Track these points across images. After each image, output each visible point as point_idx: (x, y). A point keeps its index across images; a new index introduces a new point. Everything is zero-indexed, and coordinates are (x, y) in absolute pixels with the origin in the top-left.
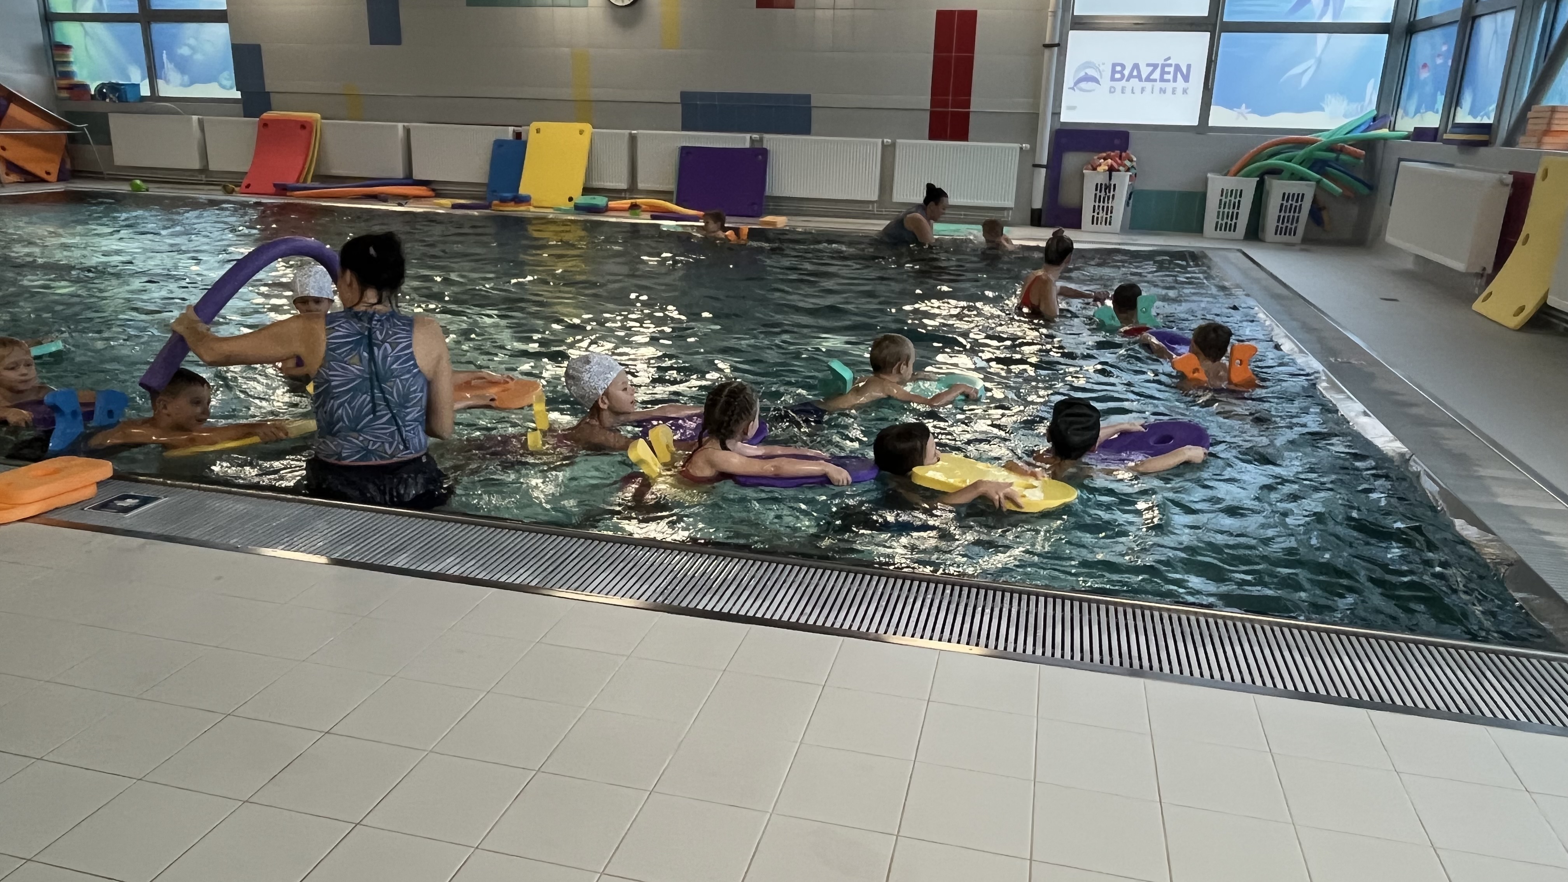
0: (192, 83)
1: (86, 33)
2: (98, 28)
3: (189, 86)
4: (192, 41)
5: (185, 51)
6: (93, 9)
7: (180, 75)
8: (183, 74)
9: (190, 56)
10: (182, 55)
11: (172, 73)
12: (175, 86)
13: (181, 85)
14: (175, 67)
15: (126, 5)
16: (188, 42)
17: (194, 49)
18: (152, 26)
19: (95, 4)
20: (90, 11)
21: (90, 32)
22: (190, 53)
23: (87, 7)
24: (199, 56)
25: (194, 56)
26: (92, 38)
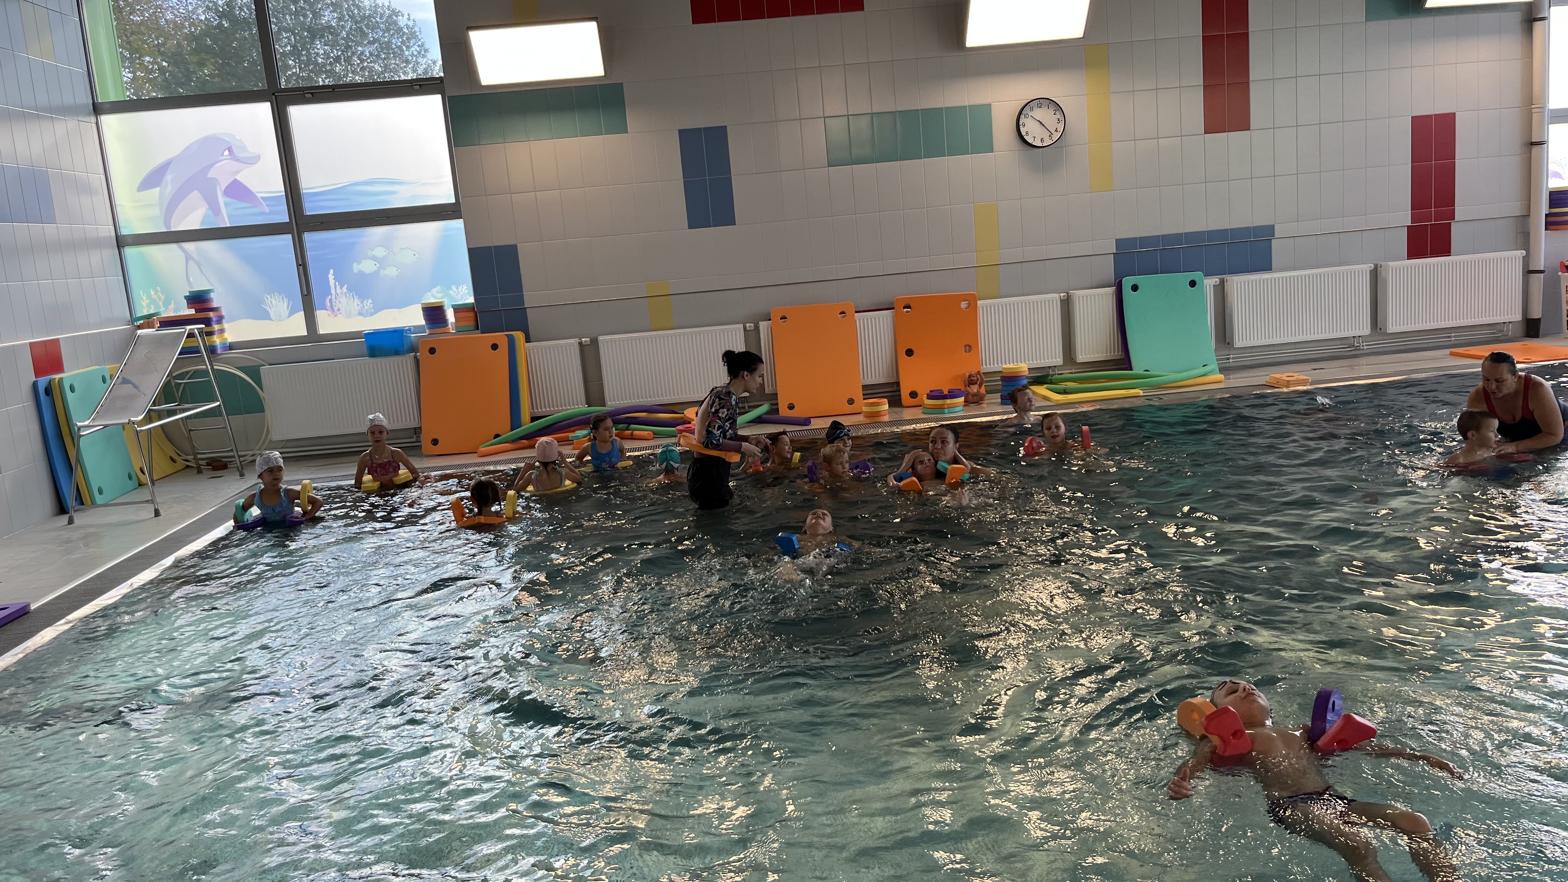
0: (377, 309)
1: (188, 257)
2: (210, 247)
3: (371, 315)
4: (380, 252)
5: (367, 266)
6: (202, 223)
7: (357, 301)
8: (362, 297)
9: (376, 273)
10: (361, 273)
11: (343, 300)
12: (349, 316)
13: (360, 314)
14: (349, 289)
15: (264, 213)
16: (370, 253)
17: (382, 262)
18: (309, 238)
19: (205, 217)
20: (197, 227)
21: (195, 256)
22: (375, 268)
23: (193, 222)
24: (391, 272)
25: (382, 272)
26: (198, 264)
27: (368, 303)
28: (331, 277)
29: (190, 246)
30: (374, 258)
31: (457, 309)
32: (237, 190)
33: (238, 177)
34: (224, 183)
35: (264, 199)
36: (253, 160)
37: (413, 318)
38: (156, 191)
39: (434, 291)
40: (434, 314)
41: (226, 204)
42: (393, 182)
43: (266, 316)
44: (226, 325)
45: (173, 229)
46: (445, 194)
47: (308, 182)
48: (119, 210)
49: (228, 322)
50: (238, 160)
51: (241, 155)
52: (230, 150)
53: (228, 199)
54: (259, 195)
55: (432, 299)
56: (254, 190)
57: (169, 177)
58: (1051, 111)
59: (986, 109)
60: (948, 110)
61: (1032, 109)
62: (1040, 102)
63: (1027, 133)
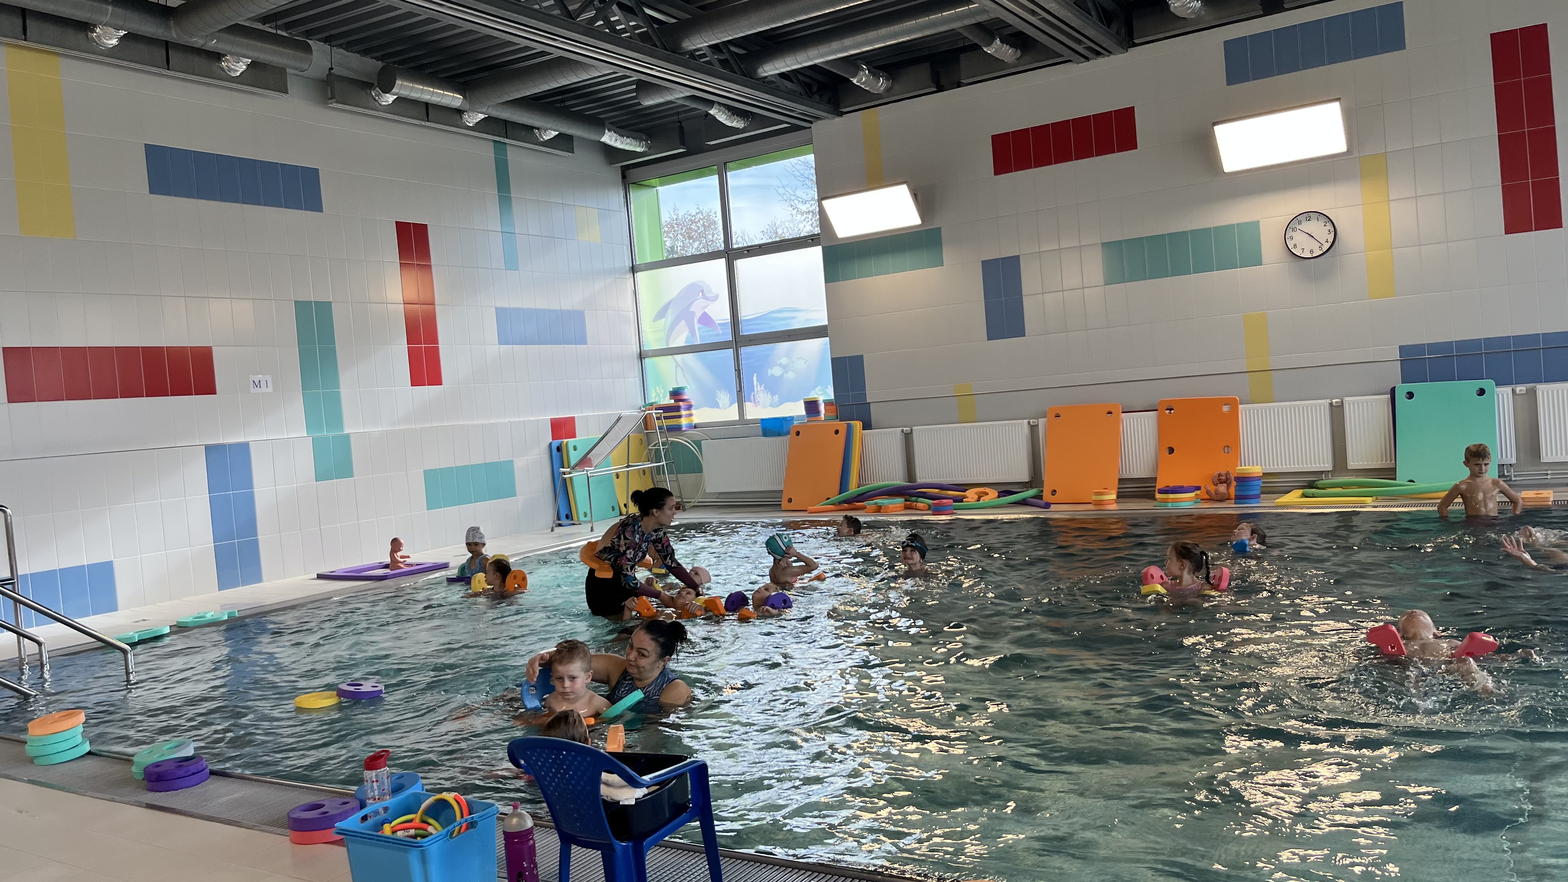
0: (781, 402)
1: (677, 365)
2: (688, 358)
3: (778, 406)
4: (784, 361)
5: (776, 371)
6: (686, 342)
7: (769, 396)
8: (773, 394)
9: (782, 376)
10: (773, 375)
11: (761, 395)
12: (764, 407)
13: (771, 405)
14: (765, 388)
15: (719, 335)
16: (779, 362)
17: (785, 367)
18: (743, 350)
19: (688, 337)
20: (683, 344)
21: (681, 364)
22: (781, 373)
23: (680, 341)
24: (791, 375)
25: (785, 375)
26: (682, 370)
27: (776, 397)
28: (755, 378)
29: (679, 357)
30: (781, 365)
31: (827, 403)
32: (706, 320)
33: (706, 310)
34: (698, 315)
35: (719, 324)
36: (715, 298)
37: (798, 410)
38: (663, 320)
39: (817, 389)
40: (812, 406)
41: (699, 329)
42: (795, 310)
43: (715, 405)
44: (693, 411)
45: (671, 346)
46: (821, 318)
47: (745, 312)
48: (643, 335)
49: (696, 409)
50: (706, 298)
51: (708, 295)
52: (702, 291)
53: (700, 326)
54: (717, 322)
55: (812, 396)
56: (714, 318)
57: (670, 312)
58: (1321, 223)
59: (1255, 226)
60: (1217, 229)
61: (1300, 223)
62: (1308, 215)
63: (1295, 246)
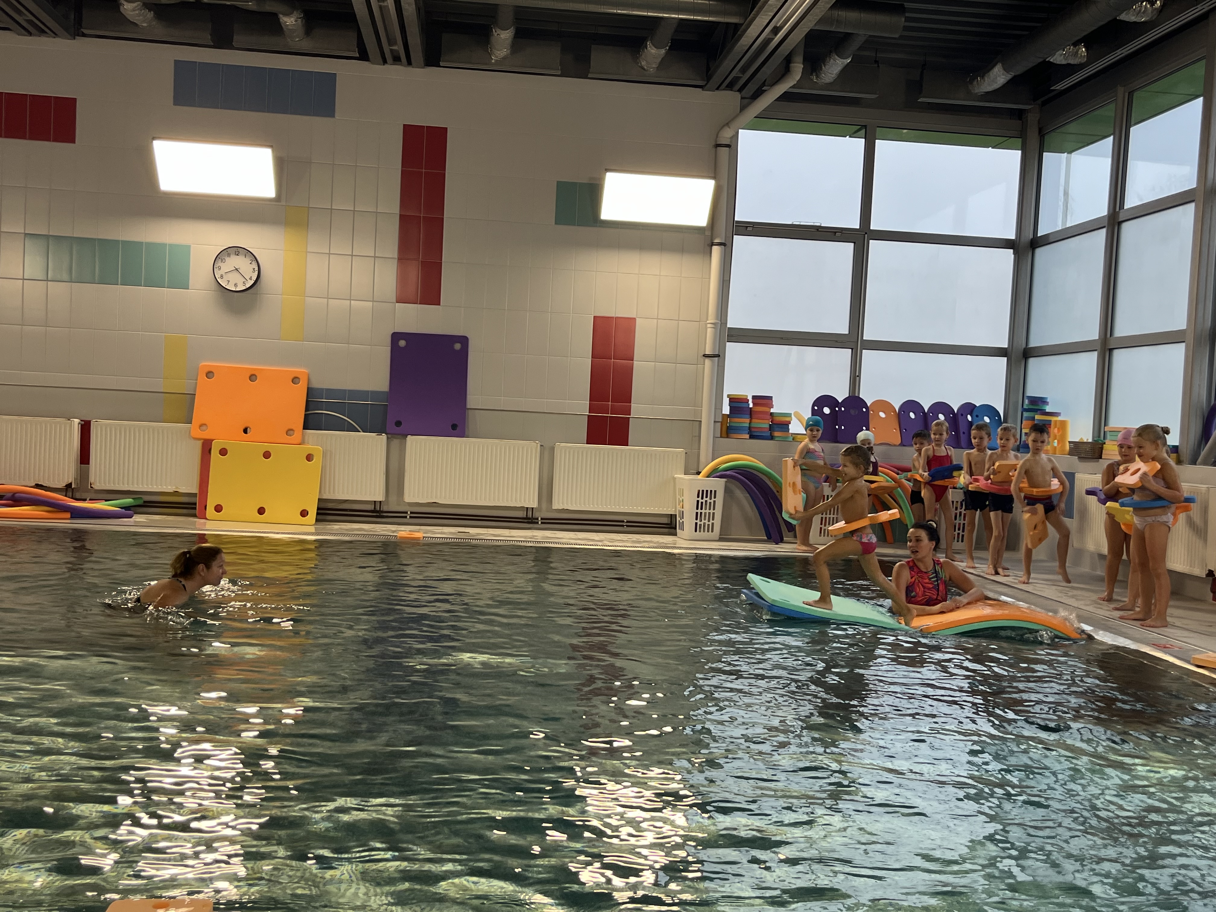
58: (247, 261)
59: (186, 250)
60: (149, 244)
61: (229, 255)
62: (237, 250)
63: (222, 277)
